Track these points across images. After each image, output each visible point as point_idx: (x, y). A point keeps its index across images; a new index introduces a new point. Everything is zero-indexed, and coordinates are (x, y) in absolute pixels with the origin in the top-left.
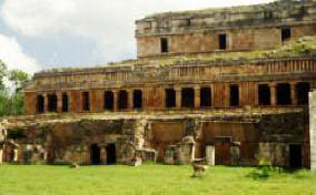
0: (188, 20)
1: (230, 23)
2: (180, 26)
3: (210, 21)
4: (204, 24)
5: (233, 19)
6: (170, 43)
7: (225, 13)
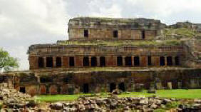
0: (99, 22)
1: (119, 26)
2: (95, 24)
3: (110, 24)
4: (107, 25)
5: (121, 24)
6: (89, 33)
7: (117, 21)
